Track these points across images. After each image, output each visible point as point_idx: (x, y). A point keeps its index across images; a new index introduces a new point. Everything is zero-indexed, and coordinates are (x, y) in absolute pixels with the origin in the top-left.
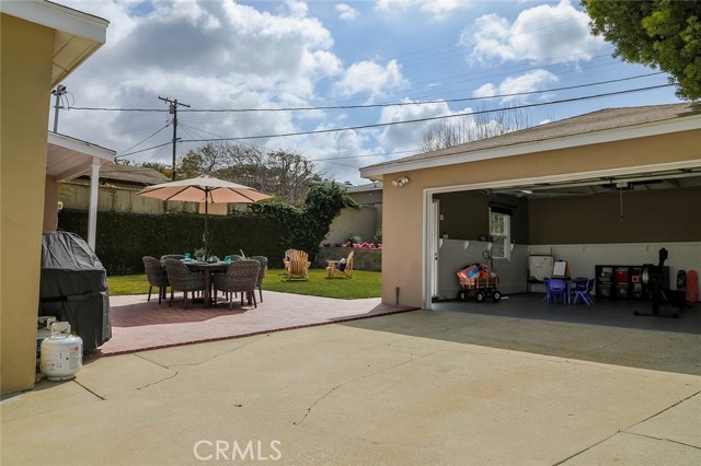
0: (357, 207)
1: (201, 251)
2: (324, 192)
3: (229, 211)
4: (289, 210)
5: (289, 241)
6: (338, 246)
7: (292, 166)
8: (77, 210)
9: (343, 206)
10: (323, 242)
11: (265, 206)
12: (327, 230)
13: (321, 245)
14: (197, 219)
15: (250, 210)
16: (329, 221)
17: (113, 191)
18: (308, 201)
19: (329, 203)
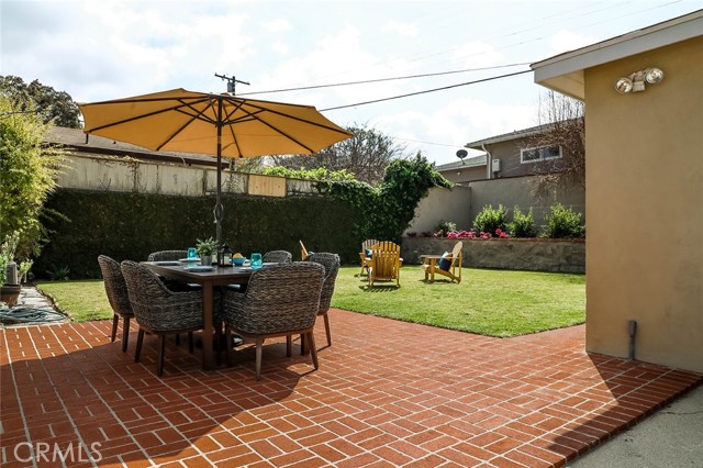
0: (449, 187)
1: (210, 243)
2: (408, 167)
3: (287, 191)
4: (365, 190)
5: (364, 230)
6: (426, 235)
7: (365, 142)
8: (88, 191)
9: (431, 185)
10: (407, 231)
11: (335, 185)
12: (412, 216)
13: (405, 234)
14: (246, 202)
15: (315, 190)
16: (413, 204)
17: (136, 165)
18: (387, 179)
19: (414, 181)
